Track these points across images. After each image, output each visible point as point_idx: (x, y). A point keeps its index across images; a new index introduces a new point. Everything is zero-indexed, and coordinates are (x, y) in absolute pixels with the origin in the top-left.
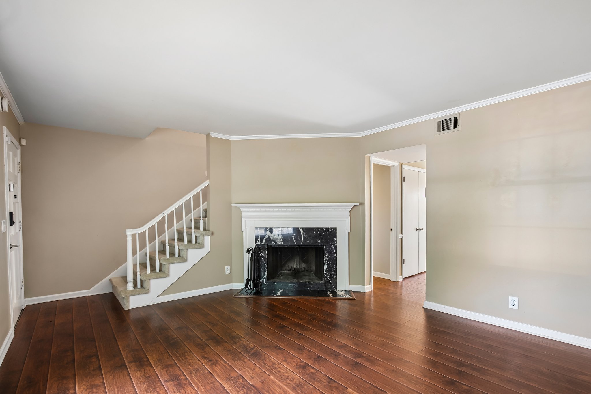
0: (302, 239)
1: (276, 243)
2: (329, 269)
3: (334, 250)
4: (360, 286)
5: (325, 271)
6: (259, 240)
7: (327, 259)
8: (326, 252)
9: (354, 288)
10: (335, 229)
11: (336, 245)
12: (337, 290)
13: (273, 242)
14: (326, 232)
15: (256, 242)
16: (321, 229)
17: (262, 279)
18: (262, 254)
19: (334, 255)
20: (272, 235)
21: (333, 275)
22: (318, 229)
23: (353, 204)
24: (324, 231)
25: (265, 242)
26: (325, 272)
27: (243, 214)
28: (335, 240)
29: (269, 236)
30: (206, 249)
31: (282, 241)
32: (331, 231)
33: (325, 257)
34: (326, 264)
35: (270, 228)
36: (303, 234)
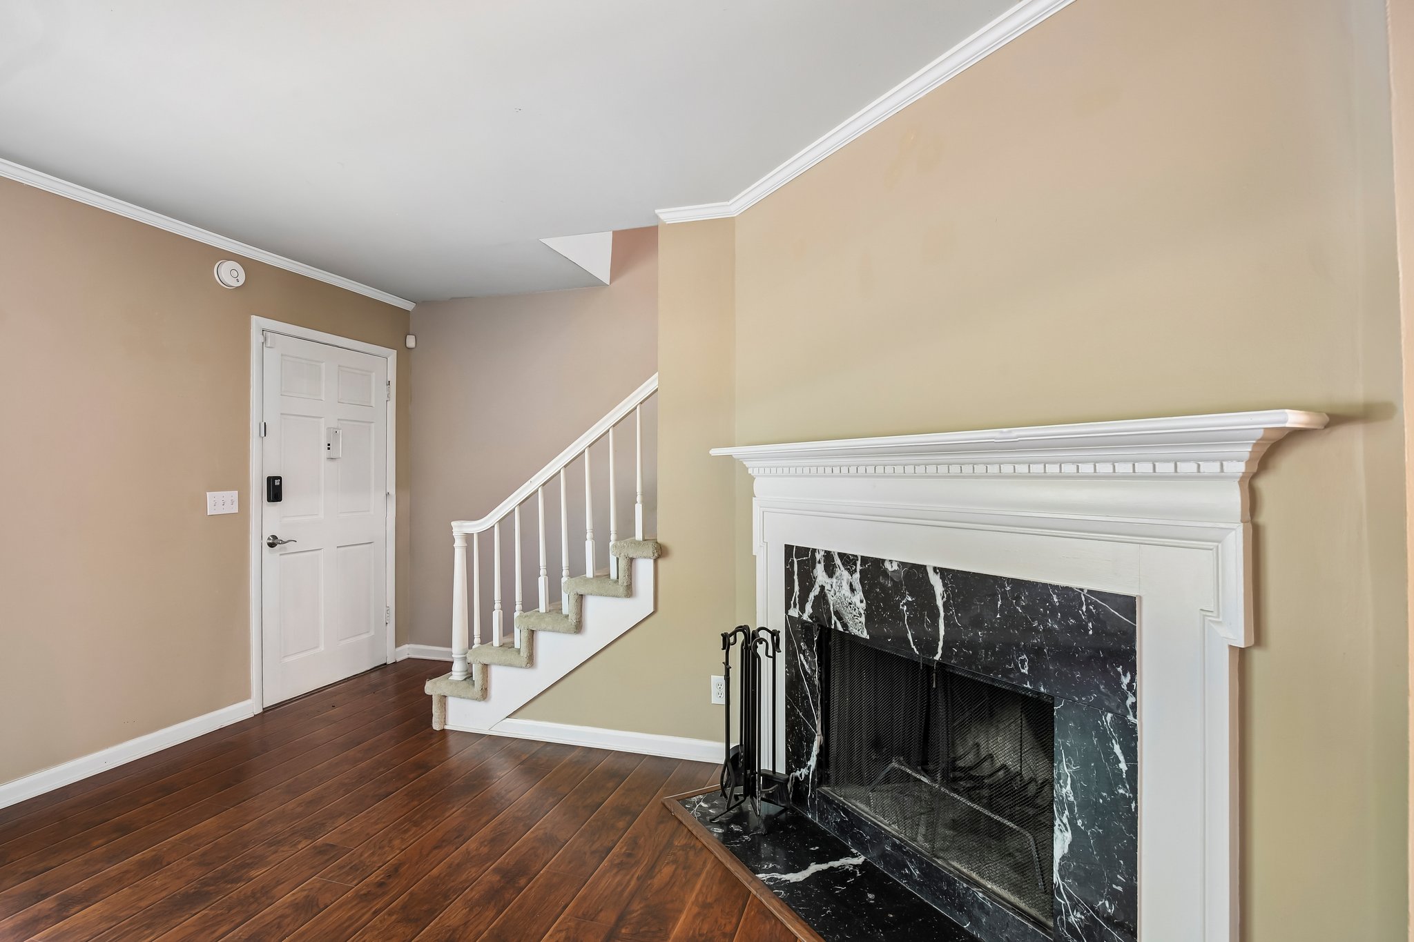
0: (942, 633)
1: (845, 625)
2: (1087, 873)
3: (1117, 749)
5: (1055, 869)
6: (795, 598)
7: (1071, 798)
8: (1065, 745)
10: (1129, 605)
13: (833, 618)
14: (1065, 617)
15: (788, 607)
16: (1038, 591)
17: (804, 771)
18: (805, 663)
19: (1117, 785)
20: (832, 586)
21: (1109, 920)
22: (1018, 584)
24: (1054, 610)
25: (811, 611)
26: (1056, 878)
27: (757, 487)
28: (1126, 680)
29: (822, 588)
30: (643, 603)
31: (863, 619)
32: (1101, 620)
33: (1059, 778)
34: (1065, 825)
35: (826, 551)
36: (945, 605)
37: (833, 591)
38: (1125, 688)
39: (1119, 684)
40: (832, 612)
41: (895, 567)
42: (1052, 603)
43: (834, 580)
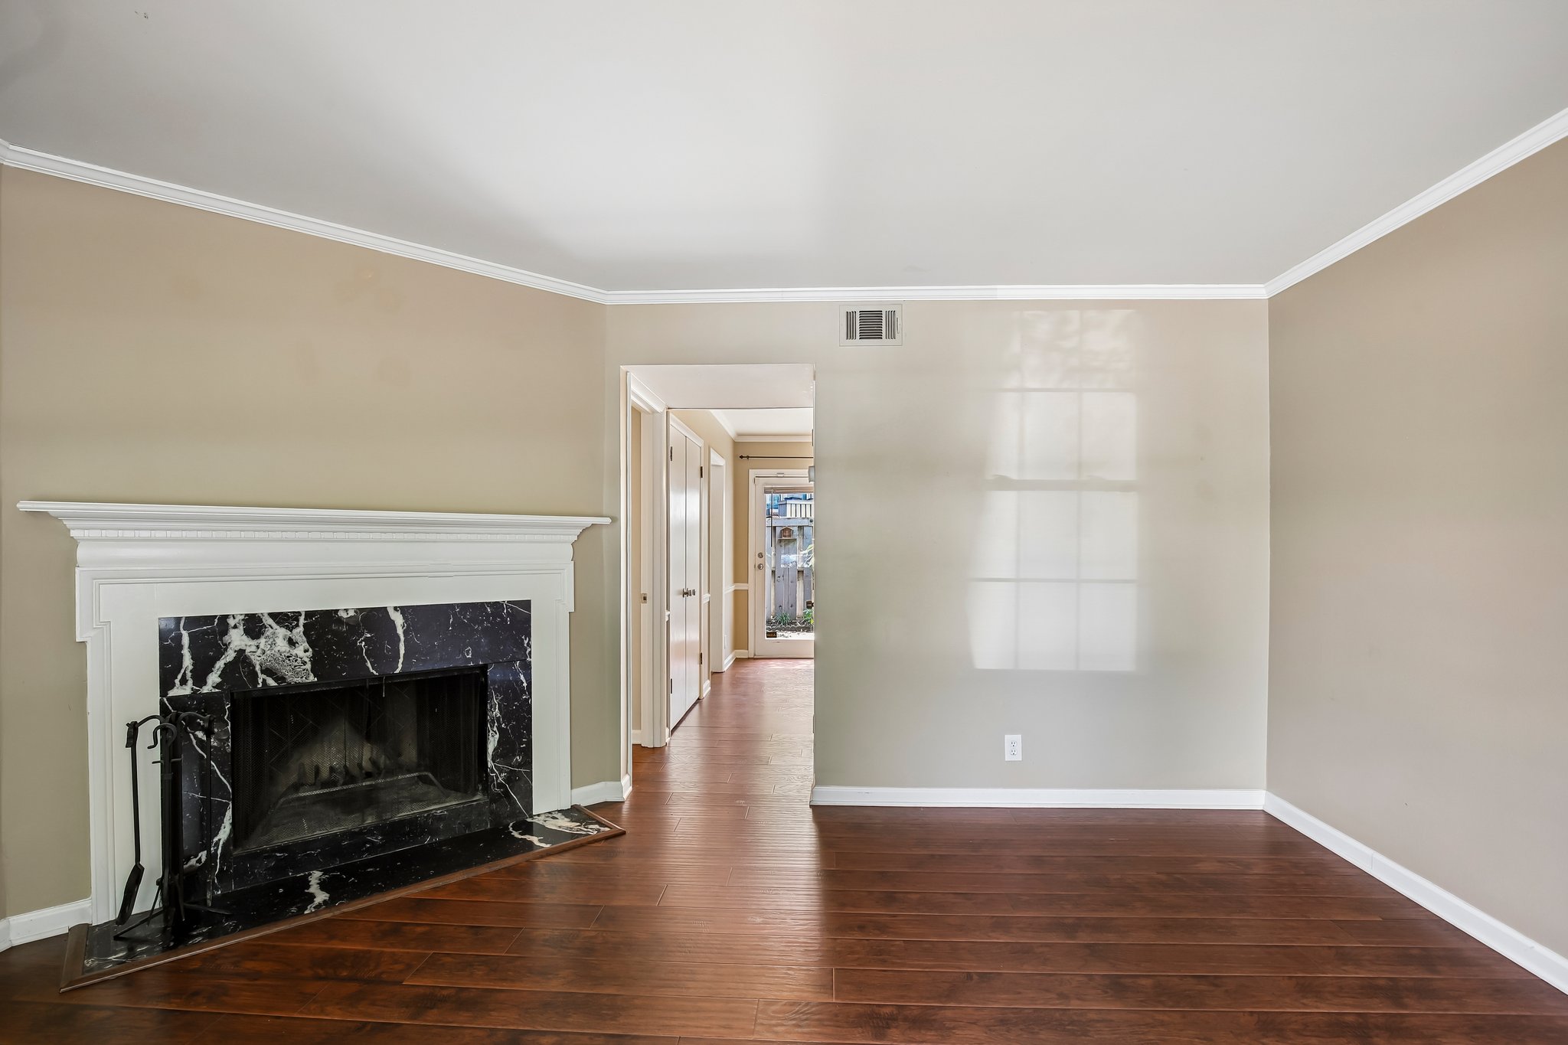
0: (402, 651)
1: (280, 679)
2: (506, 750)
3: (522, 677)
4: (601, 785)
5: (489, 759)
6: (185, 674)
7: (499, 715)
8: (494, 689)
9: (589, 795)
10: (527, 604)
11: (528, 659)
12: (531, 816)
13: (261, 677)
14: (494, 619)
15: (166, 684)
16: (479, 607)
17: (206, 853)
18: (206, 738)
19: (522, 695)
20: (258, 647)
21: (520, 765)
22: (465, 607)
23: (589, 521)
24: (488, 616)
25: (219, 680)
26: (490, 764)
27: (82, 553)
28: (526, 642)
29: (240, 651)
31: (308, 666)
32: (513, 615)
33: (491, 707)
34: (495, 732)
35: (246, 615)
36: (405, 632)
37: (259, 652)
38: (526, 645)
39: (523, 644)
40: (259, 672)
41: (352, 613)
42: (487, 613)
43: (262, 641)
